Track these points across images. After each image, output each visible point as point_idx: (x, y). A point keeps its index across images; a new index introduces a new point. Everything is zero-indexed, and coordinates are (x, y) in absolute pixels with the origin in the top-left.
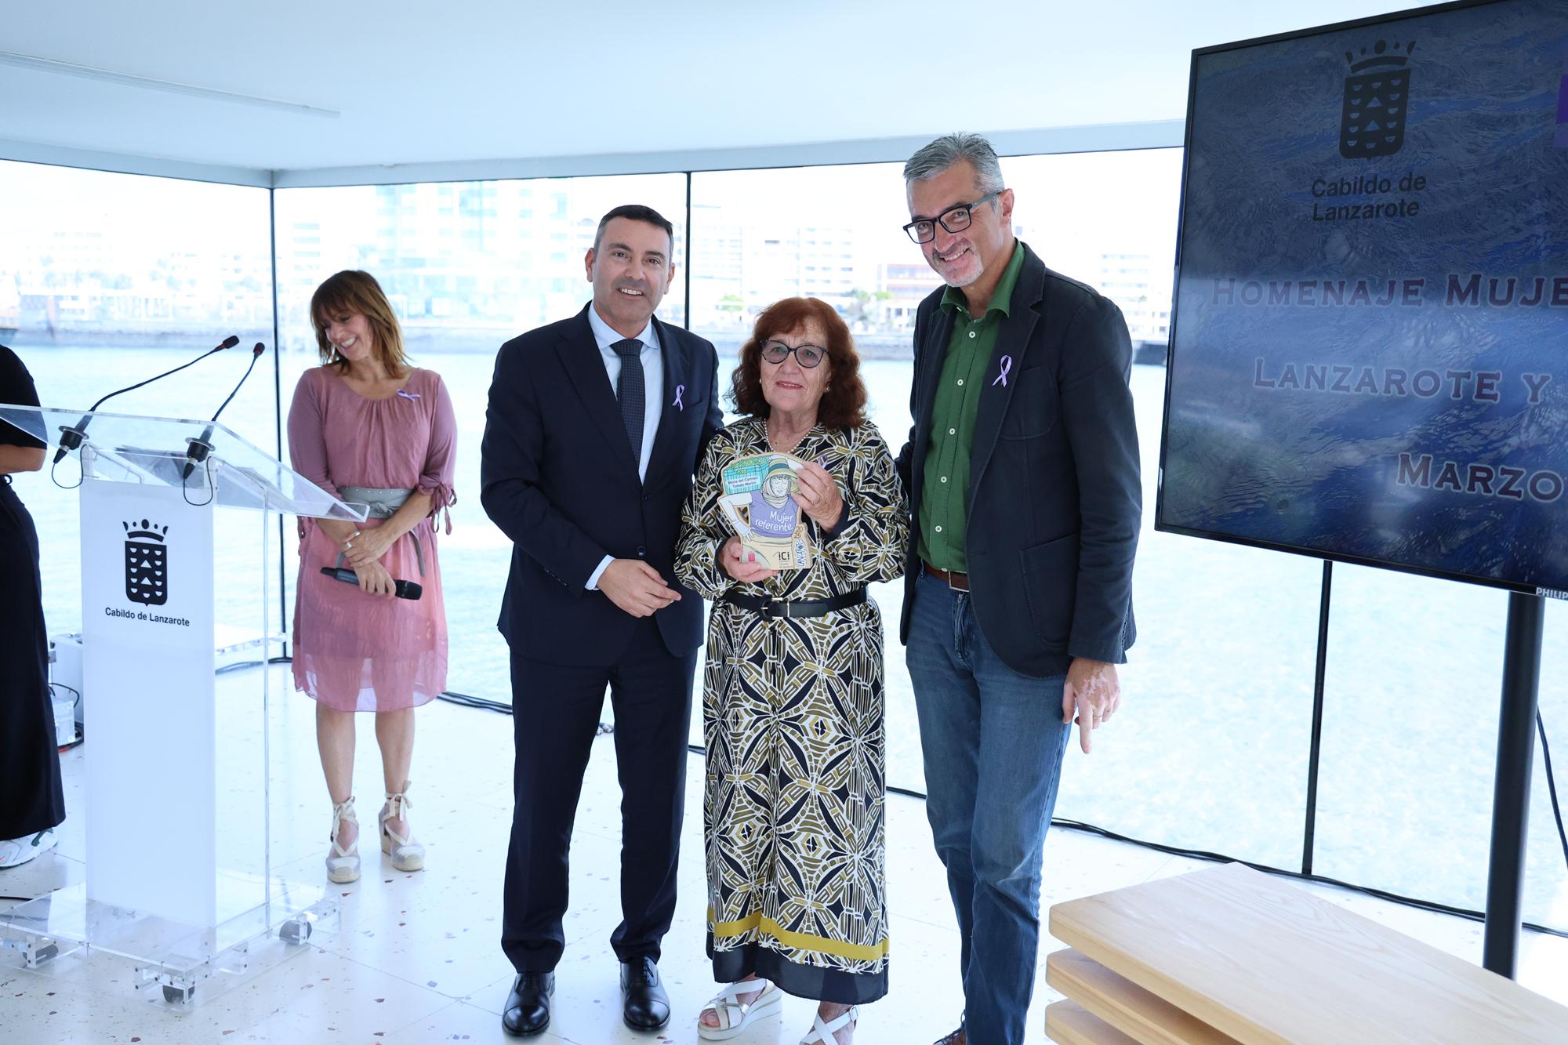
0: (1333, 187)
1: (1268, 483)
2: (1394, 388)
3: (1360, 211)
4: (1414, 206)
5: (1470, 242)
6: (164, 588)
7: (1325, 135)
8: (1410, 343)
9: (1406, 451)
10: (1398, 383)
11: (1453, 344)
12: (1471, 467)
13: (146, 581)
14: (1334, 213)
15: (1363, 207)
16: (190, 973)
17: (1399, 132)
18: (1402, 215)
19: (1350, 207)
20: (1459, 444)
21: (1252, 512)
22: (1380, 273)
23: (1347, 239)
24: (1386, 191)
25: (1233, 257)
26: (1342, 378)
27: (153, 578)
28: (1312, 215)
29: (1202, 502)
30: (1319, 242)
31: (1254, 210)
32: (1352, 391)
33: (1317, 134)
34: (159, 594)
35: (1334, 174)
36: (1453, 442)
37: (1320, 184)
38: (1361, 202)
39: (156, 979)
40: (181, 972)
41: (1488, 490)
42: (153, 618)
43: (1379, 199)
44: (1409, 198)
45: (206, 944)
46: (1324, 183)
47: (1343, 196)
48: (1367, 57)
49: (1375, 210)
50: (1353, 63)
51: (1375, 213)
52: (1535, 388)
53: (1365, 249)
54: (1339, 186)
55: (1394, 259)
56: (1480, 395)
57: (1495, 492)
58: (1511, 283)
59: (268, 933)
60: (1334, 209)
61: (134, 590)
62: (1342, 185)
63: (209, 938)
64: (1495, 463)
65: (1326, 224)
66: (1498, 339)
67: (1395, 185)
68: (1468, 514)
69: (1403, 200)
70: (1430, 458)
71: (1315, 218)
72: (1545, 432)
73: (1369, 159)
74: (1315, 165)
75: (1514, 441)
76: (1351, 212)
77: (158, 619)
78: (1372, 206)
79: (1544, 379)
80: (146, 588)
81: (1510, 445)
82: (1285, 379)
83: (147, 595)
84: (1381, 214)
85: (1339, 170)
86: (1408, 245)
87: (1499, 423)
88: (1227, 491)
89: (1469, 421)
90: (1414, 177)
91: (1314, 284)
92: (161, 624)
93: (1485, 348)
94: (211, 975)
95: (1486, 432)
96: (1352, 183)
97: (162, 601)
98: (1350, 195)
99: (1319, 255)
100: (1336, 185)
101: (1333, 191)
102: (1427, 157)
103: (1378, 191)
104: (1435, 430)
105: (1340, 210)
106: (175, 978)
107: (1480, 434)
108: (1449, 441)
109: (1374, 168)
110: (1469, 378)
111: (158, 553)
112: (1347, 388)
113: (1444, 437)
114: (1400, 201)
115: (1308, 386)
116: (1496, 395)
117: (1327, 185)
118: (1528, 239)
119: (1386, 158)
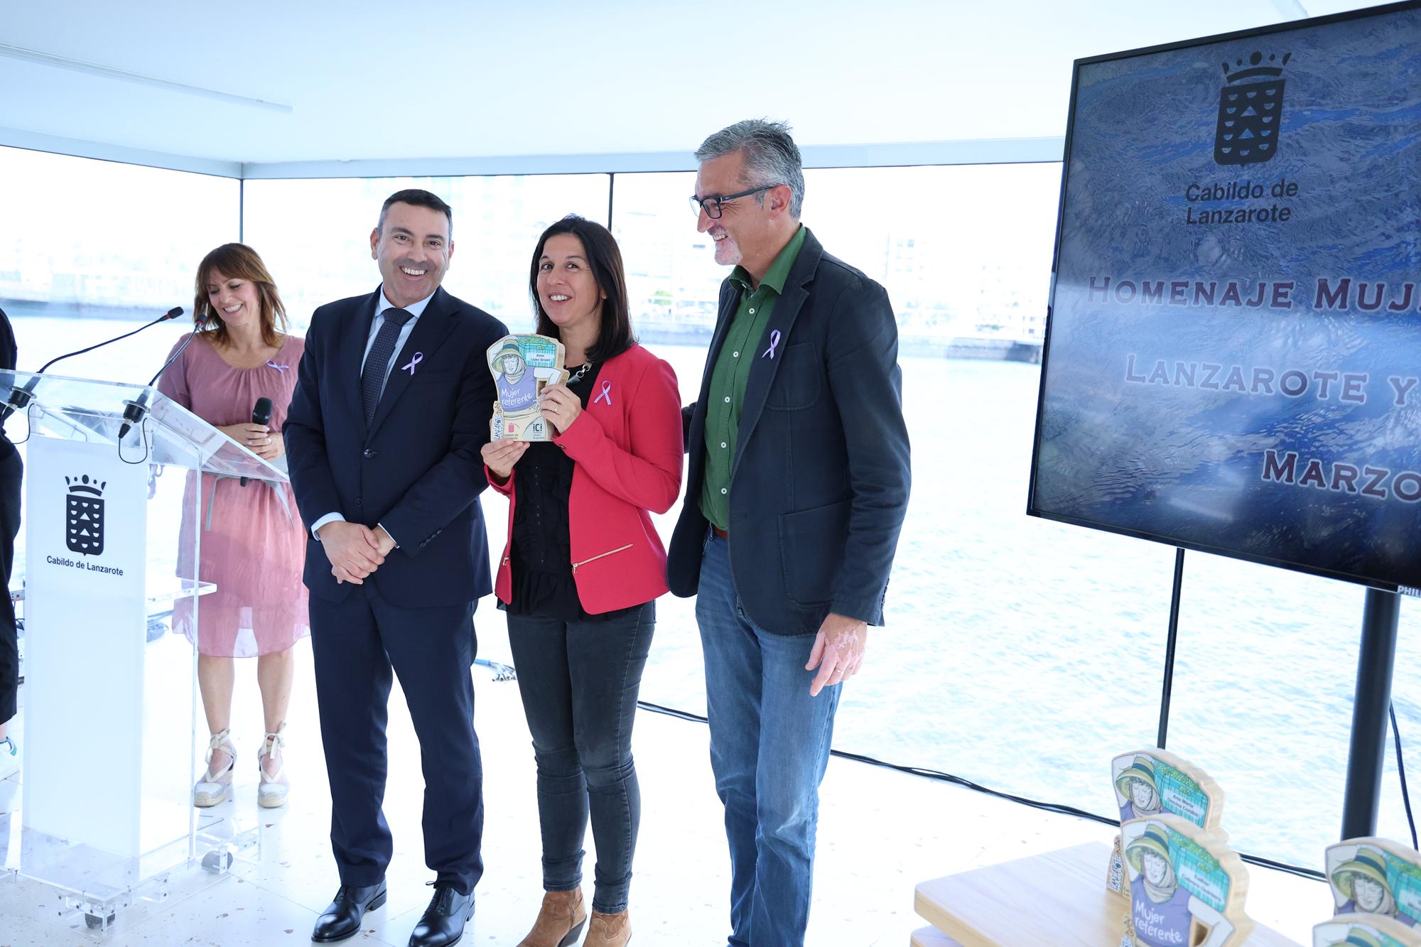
0: (1207, 192)
1: (1136, 475)
2: (1261, 386)
3: (1233, 215)
4: (1286, 212)
5: (1340, 247)
6: (101, 540)
7: (1201, 142)
8: (1278, 343)
9: (1272, 448)
10: (1266, 382)
11: (1320, 346)
12: (1336, 466)
13: (85, 533)
14: (1207, 217)
15: (1235, 211)
16: (111, 902)
17: (1273, 140)
18: (1274, 220)
19: (1223, 212)
20: (1324, 443)
21: (1120, 502)
22: (1250, 275)
23: (1219, 242)
24: (1257, 197)
25: (1109, 257)
26: (1211, 376)
27: (91, 530)
28: (1186, 218)
29: (1073, 490)
30: (1192, 244)
31: (1130, 213)
32: (1221, 387)
33: (1193, 141)
34: (96, 544)
35: (1208, 180)
36: (1319, 441)
37: (1194, 189)
38: (1233, 207)
39: (78, 907)
40: (99, 901)
41: (1352, 489)
42: (90, 567)
43: (1250, 204)
44: (1281, 204)
45: (129, 873)
46: (1198, 188)
47: (1217, 201)
48: (1242, 68)
49: (1247, 215)
50: (1229, 73)
51: (1247, 218)
52: (1402, 391)
53: (1236, 252)
54: (1213, 191)
55: (1265, 262)
56: (1346, 396)
57: (1359, 490)
58: (1380, 287)
59: (190, 863)
60: (1207, 213)
61: (74, 541)
62: (1216, 191)
63: (132, 867)
64: (1360, 462)
65: (1199, 227)
66: (1365, 343)
67: (1267, 191)
68: (1332, 511)
69: (1275, 206)
70: (1295, 456)
71: (1189, 222)
72: (1411, 434)
73: (1243, 166)
74: (1190, 170)
75: (1379, 442)
76: (1224, 216)
77: (94, 568)
78: (1244, 212)
79: (1411, 382)
80: (84, 539)
81: (1375, 446)
82: (1156, 375)
83: (85, 546)
84: (1254, 219)
85: (1213, 176)
86: (1279, 248)
87: (1364, 424)
88: (1098, 480)
89: (1335, 421)
90: (1286, 183)
91: (1186, 285)
92: (97, 573)
93: (1353, 351)
94: (131, 903)
95: (1352, 432)
96: (1225, 188)
97: (98, 551)
98: (1224, 200)
99: (1191, 256)
100: (1210, 190)
101: (1207, 196)
102: (1300, 164)
103: (1250, 196)
104: (1301, 428)
105: (1214, 214)
106: (95, 906)
107: (1345, 434)
108: (1315, 439)
109: (1247, 174)
110: (1336, 379)
111: (97, 507)
112: (1216, 386)
113: (1310, 436)
114: (1272, 207)
115: (1177, 382)
116: (1363, 396)
117: (1201, 190)
118: (1398, 246)
119: (1259, 165)
